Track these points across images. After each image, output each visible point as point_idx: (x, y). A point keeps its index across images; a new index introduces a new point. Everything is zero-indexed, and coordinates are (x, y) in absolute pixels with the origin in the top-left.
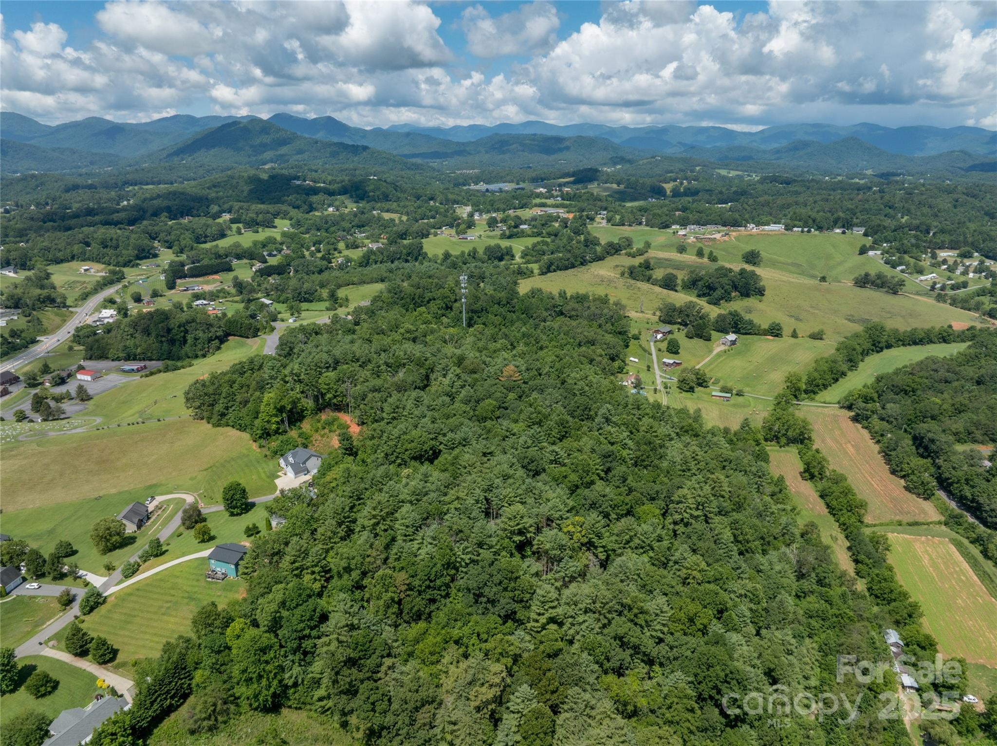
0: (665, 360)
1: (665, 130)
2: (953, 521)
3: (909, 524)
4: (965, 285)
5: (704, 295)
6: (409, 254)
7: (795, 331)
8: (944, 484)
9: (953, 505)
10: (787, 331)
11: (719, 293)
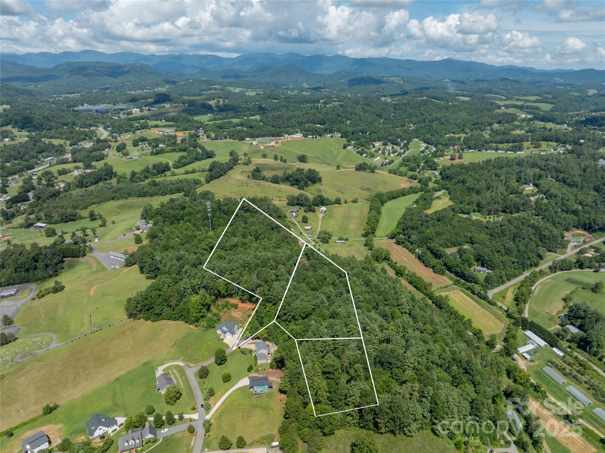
0: (306, 228)
1: (180, 57)
2: (456, 283)
3: (444, 287)
4: (392, 161)
5: (294, 185)
6: (106, 175)
7: (346, 200)
8: (449, 269)
9: (453, 275)
10: (343, 201)
11: (302, 183)
